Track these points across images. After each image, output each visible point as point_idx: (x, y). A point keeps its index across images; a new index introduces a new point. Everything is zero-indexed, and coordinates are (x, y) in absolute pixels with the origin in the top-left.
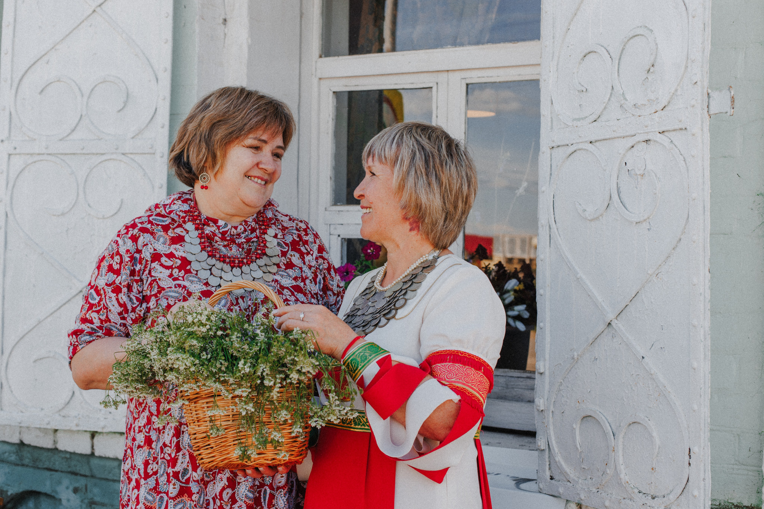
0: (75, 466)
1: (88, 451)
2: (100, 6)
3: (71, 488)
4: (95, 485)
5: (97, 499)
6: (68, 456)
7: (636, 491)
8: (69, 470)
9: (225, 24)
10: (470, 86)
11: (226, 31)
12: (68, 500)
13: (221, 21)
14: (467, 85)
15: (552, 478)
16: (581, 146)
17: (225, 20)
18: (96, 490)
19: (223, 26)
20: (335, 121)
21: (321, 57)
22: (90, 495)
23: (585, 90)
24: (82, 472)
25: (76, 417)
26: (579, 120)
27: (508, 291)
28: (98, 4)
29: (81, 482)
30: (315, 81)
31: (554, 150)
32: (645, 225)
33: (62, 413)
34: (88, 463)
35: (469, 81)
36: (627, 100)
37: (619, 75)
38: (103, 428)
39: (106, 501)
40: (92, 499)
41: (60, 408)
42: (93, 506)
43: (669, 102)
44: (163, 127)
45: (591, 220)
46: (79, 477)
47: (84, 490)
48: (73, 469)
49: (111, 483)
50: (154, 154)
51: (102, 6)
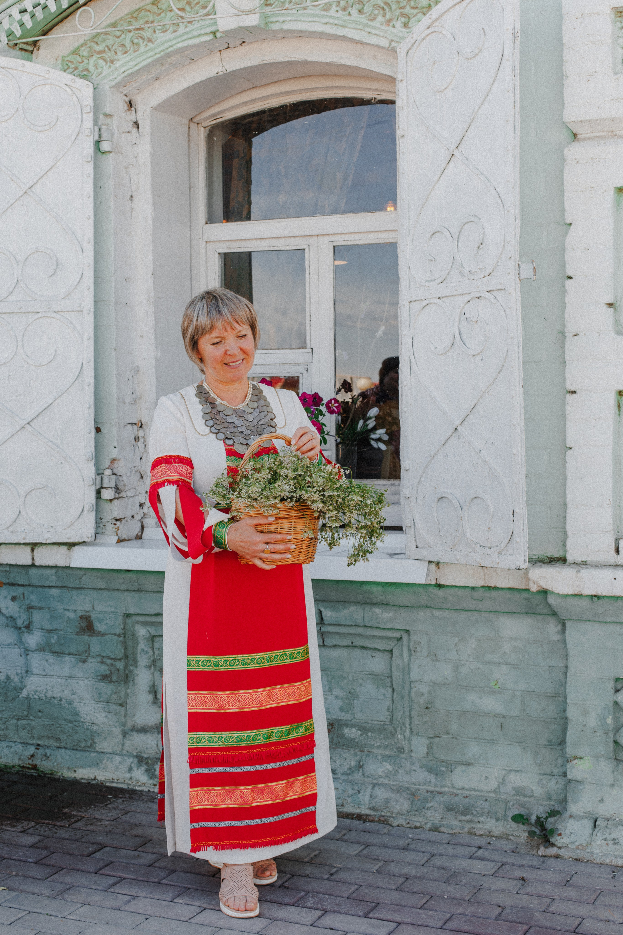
0: (14, 577)
1: (29, 562)
2: (30, 188)
3: (9, 597)
4: (32, 592)
5: (34, 604)
6: (7, 569)
7: (478, 545)
8: (8, 581)
9: (131, 200)
10: (336, 248)
11: (133, 205)
12: (7, 608)
13: (129, 197)
14: (334, 247)
15: (417, 547)
16: (431, 301)
17: (132, 196)
18: (32, 597)
19: (130, 202)
20: (220, 277)
21: (206, 223)
22: (28, 602)
23: (433, 260)
24: (20, 583)
25: (23, 532)
26: (430, 281)
27: (370, 418)
28: (29, 186)
29: (20, 591)
30: (203, 244)
31: (412, 303)
32: (479, 357)
33: (11, 529)
34: (27, 573)
35: (335, 244)
36: (464, 268)
37: (458, 250)
38: (46, 540)
39: (43, 605)
40: (30, 604)
41: (9, 525)
42: (31, 610)
43: (493, 271)
44: (89, 289)
45: (440, 355)
46: (16, 587)
47: (22, 597)
48: (12, 580)
49: (47, 590)
50: (82, 311)
51: (33, 188)
